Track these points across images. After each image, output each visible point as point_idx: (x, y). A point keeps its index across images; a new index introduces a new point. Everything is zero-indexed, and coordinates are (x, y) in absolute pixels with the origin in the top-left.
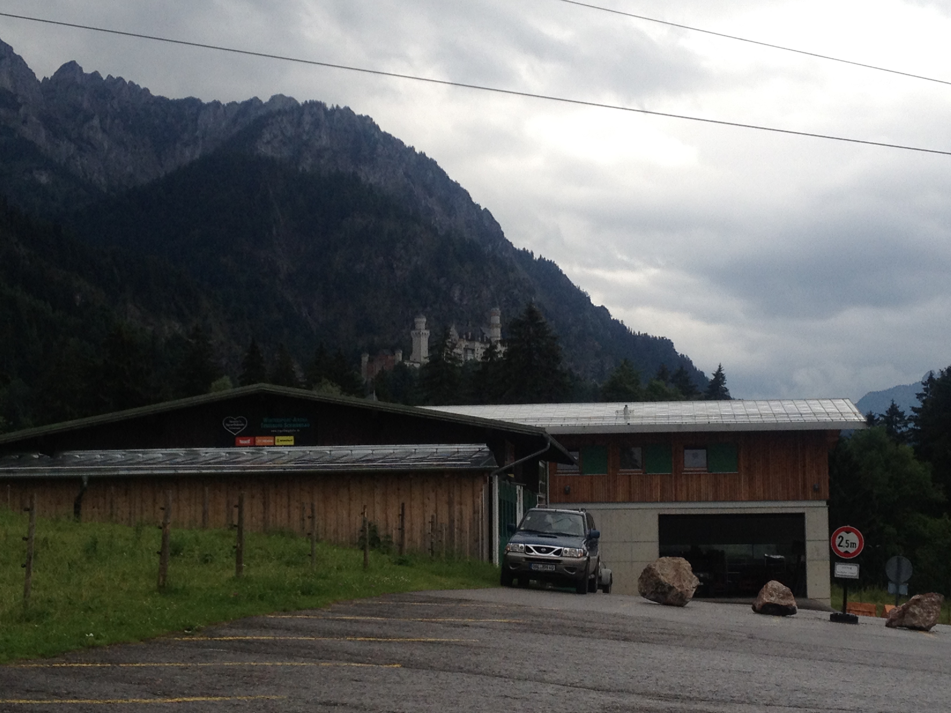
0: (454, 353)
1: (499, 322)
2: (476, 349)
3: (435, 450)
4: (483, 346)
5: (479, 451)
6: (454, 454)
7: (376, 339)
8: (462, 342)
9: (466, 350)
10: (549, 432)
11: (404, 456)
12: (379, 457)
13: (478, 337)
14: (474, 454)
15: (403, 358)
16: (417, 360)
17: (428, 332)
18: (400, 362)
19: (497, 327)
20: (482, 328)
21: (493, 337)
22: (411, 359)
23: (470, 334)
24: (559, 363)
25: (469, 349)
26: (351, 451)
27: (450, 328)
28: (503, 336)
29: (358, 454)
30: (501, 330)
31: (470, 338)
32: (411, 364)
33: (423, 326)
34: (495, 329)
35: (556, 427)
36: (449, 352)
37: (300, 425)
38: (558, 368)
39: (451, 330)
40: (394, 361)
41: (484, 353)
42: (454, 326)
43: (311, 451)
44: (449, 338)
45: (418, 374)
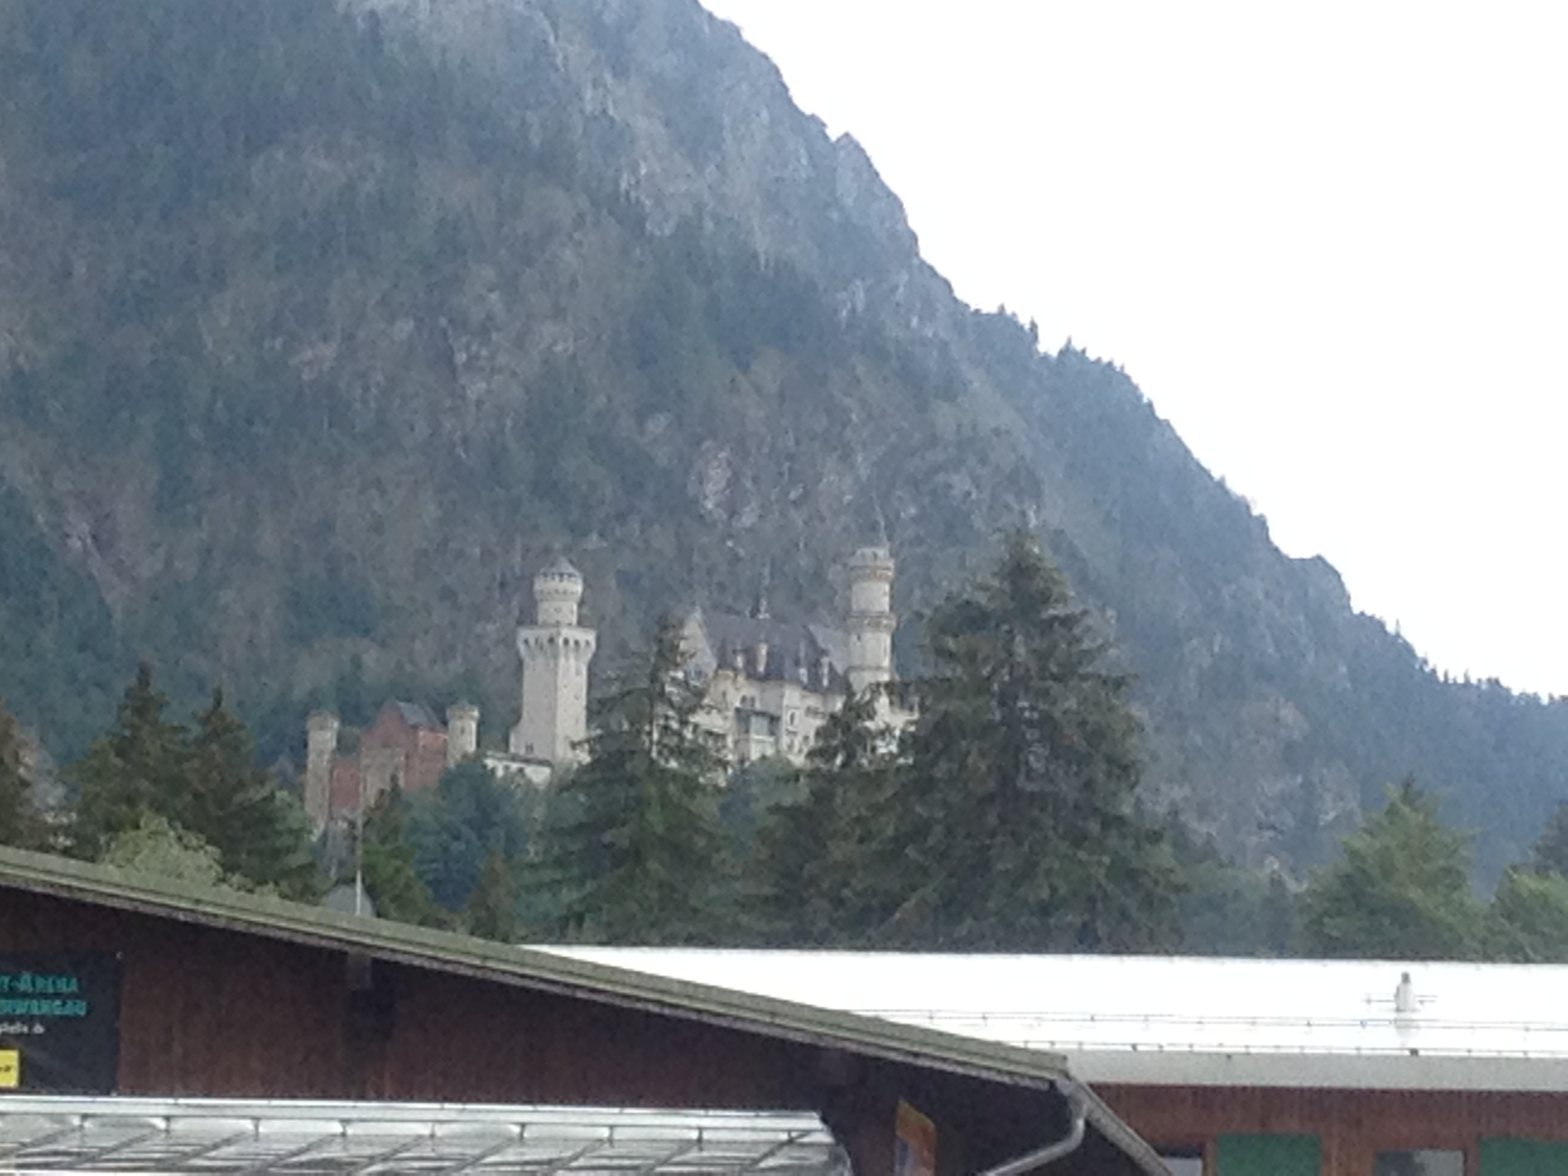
0: (696, 726)
1: (884, 603)
2: (786, 718)
3: (605, 1133)
4: (813, 701)
5: (791, 1142)
6: (681, 1151)
7: (371, 657)
8: (727, 685)
9: (743, 716)
10: (1084, 1074)
11: (477, 1152)
12: (368, 1151)
13: (797, 663)
14: (771, 1153)
15: (478, 744)
16: (539, 753)
17: (588, 637)
18: (465, 756)
19: (876, 625)
20: (812, 627)
21: (861, 668)
22: (516, 745)
23: (763, 650)
24: (1132, 787)
25: (758, 714)
26: (257, 1119)
27: (681, 624)
28: (899, 666)
29: (282, 1138)
30: (894, 645)
31: (761, 668)
32: (515, 766)
33: (570, 611)
34: (869, 636)
35: (1112, 1056)
36: (675, 725)
37: (46, 1008)
38: (1127, 810)
39: (686, 632)
40: (443, 753)
41: (818, 734)
42: (698, 615)
43: (85, 1117)
44: (677, 666)
45: (539, 813)
